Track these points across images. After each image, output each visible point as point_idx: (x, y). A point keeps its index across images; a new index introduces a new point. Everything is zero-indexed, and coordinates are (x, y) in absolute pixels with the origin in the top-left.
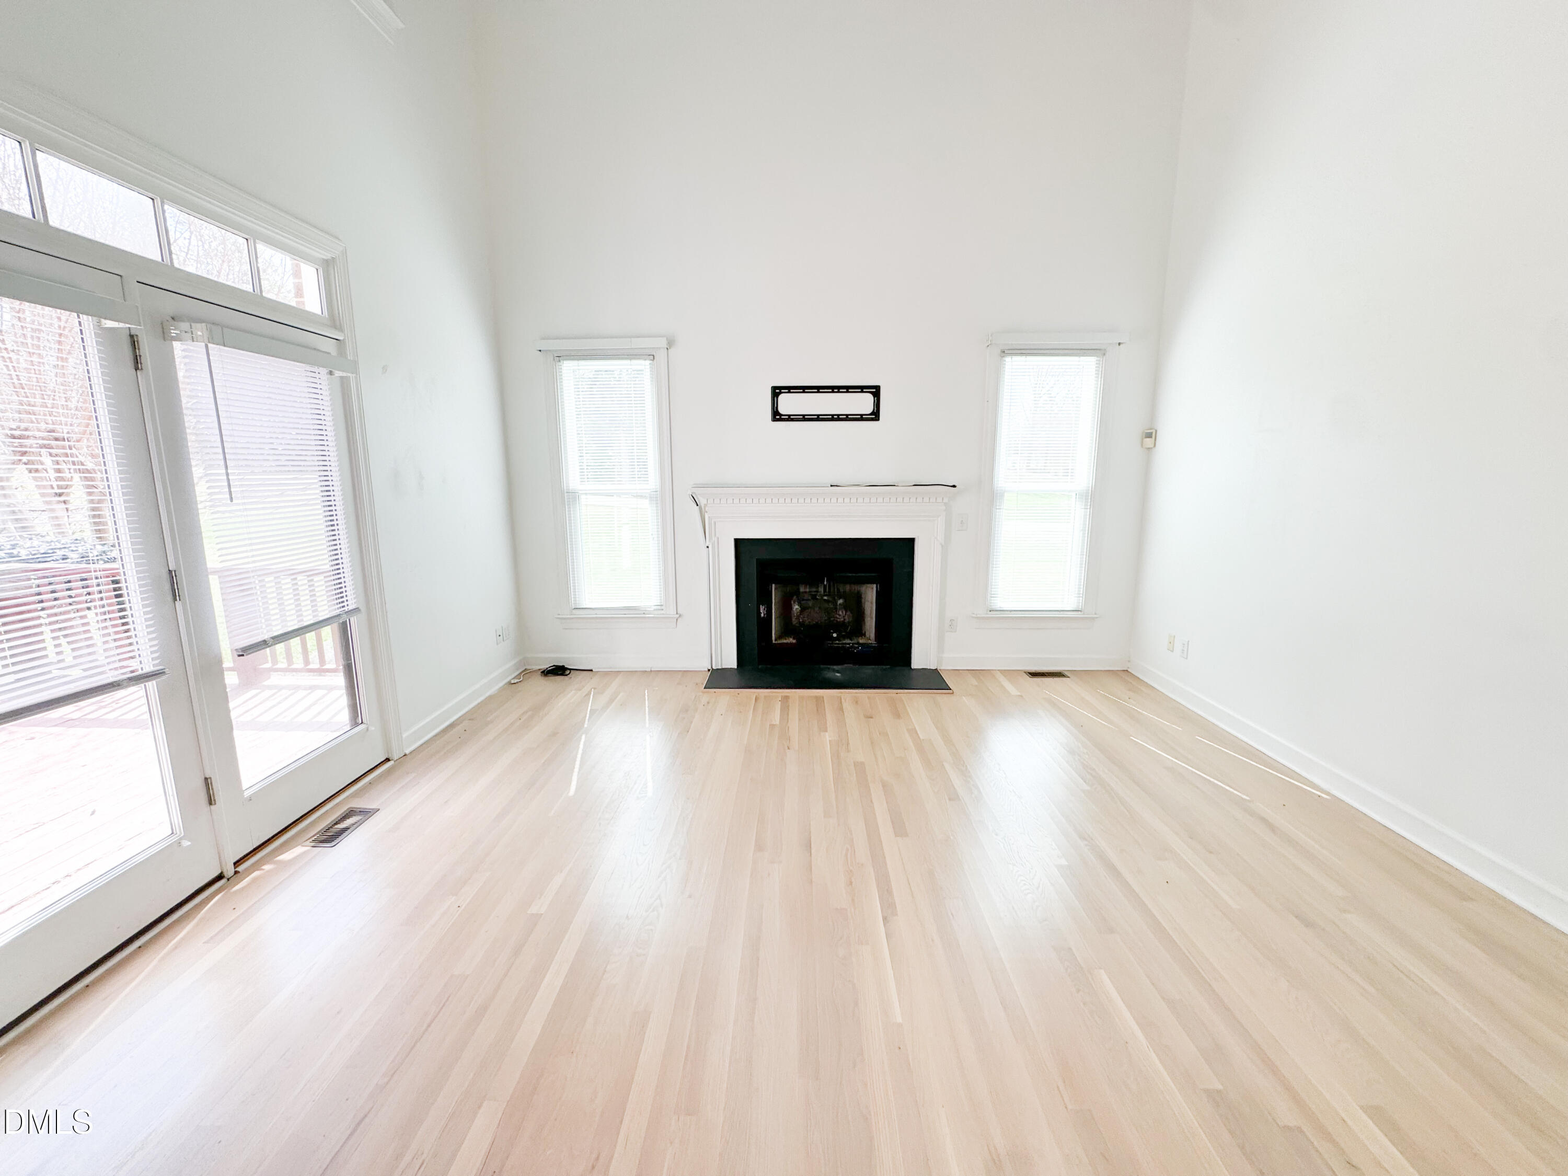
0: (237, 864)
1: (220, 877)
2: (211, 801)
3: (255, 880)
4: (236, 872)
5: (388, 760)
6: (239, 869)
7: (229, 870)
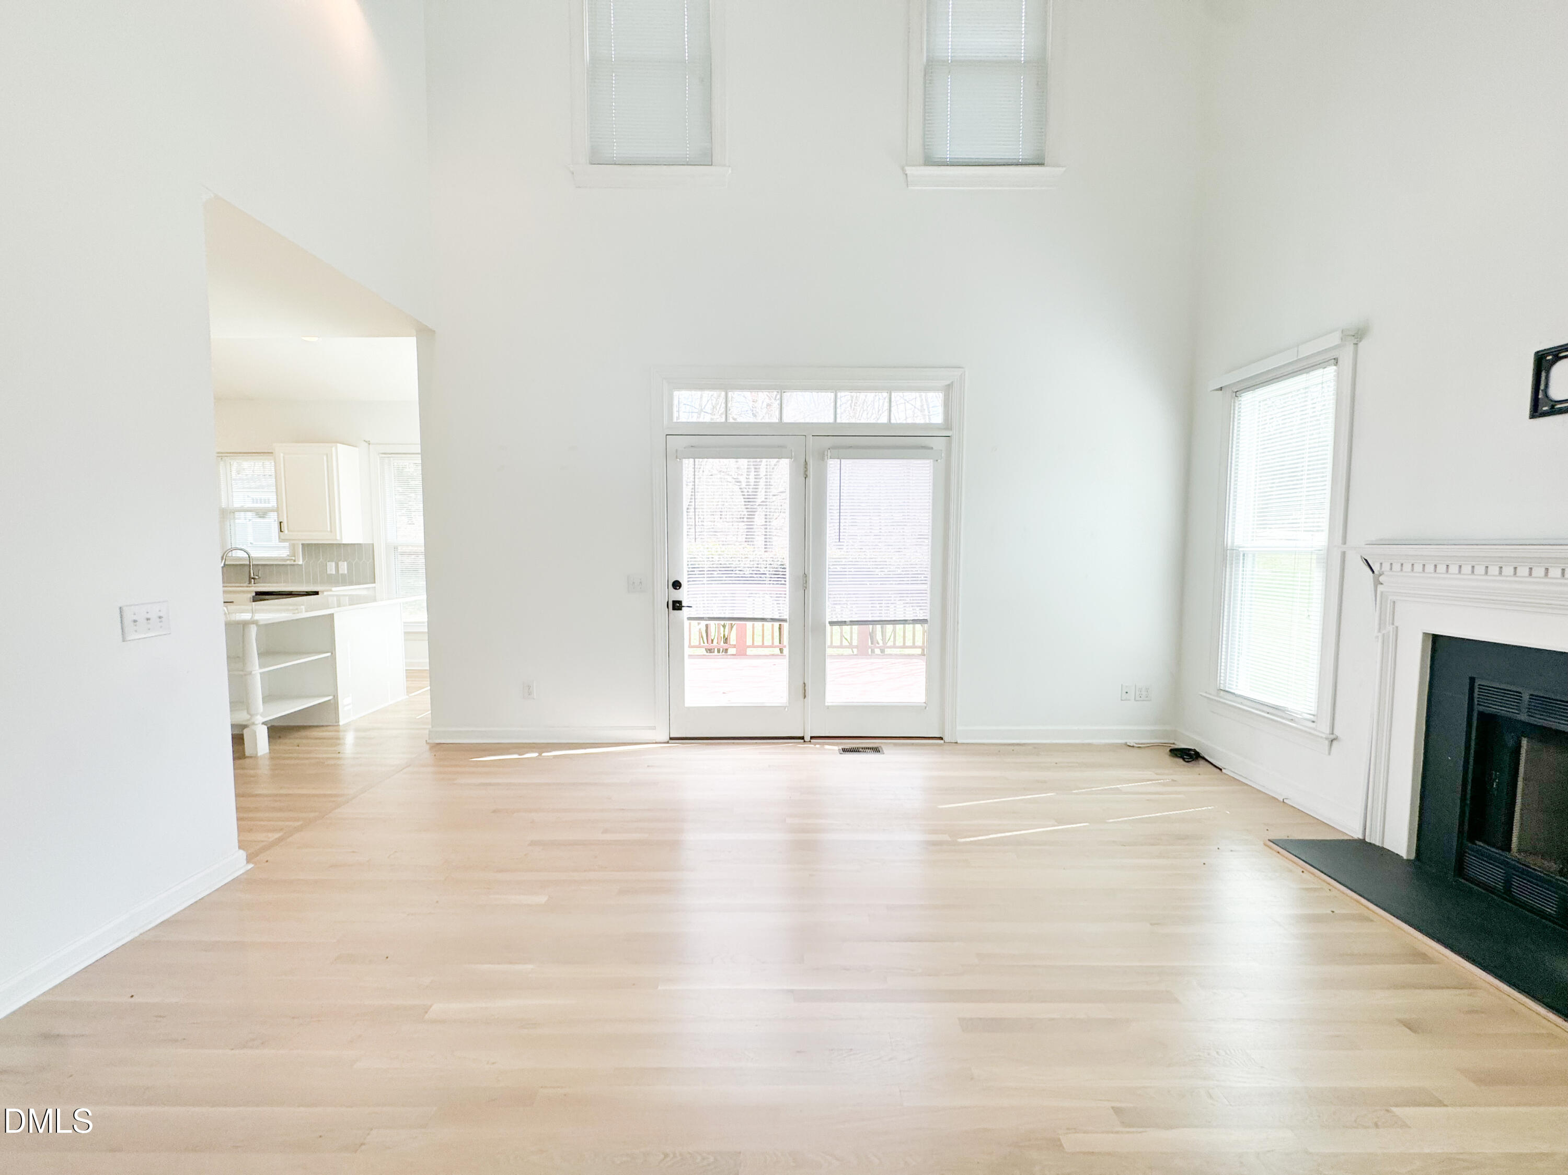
0: (812, 738)
1: (802, 738)
2: (805, 697)
3: (807, 747)
4: (810, 741)
5: (941, 738)
6: (812, 740)
7: (807, 738)
